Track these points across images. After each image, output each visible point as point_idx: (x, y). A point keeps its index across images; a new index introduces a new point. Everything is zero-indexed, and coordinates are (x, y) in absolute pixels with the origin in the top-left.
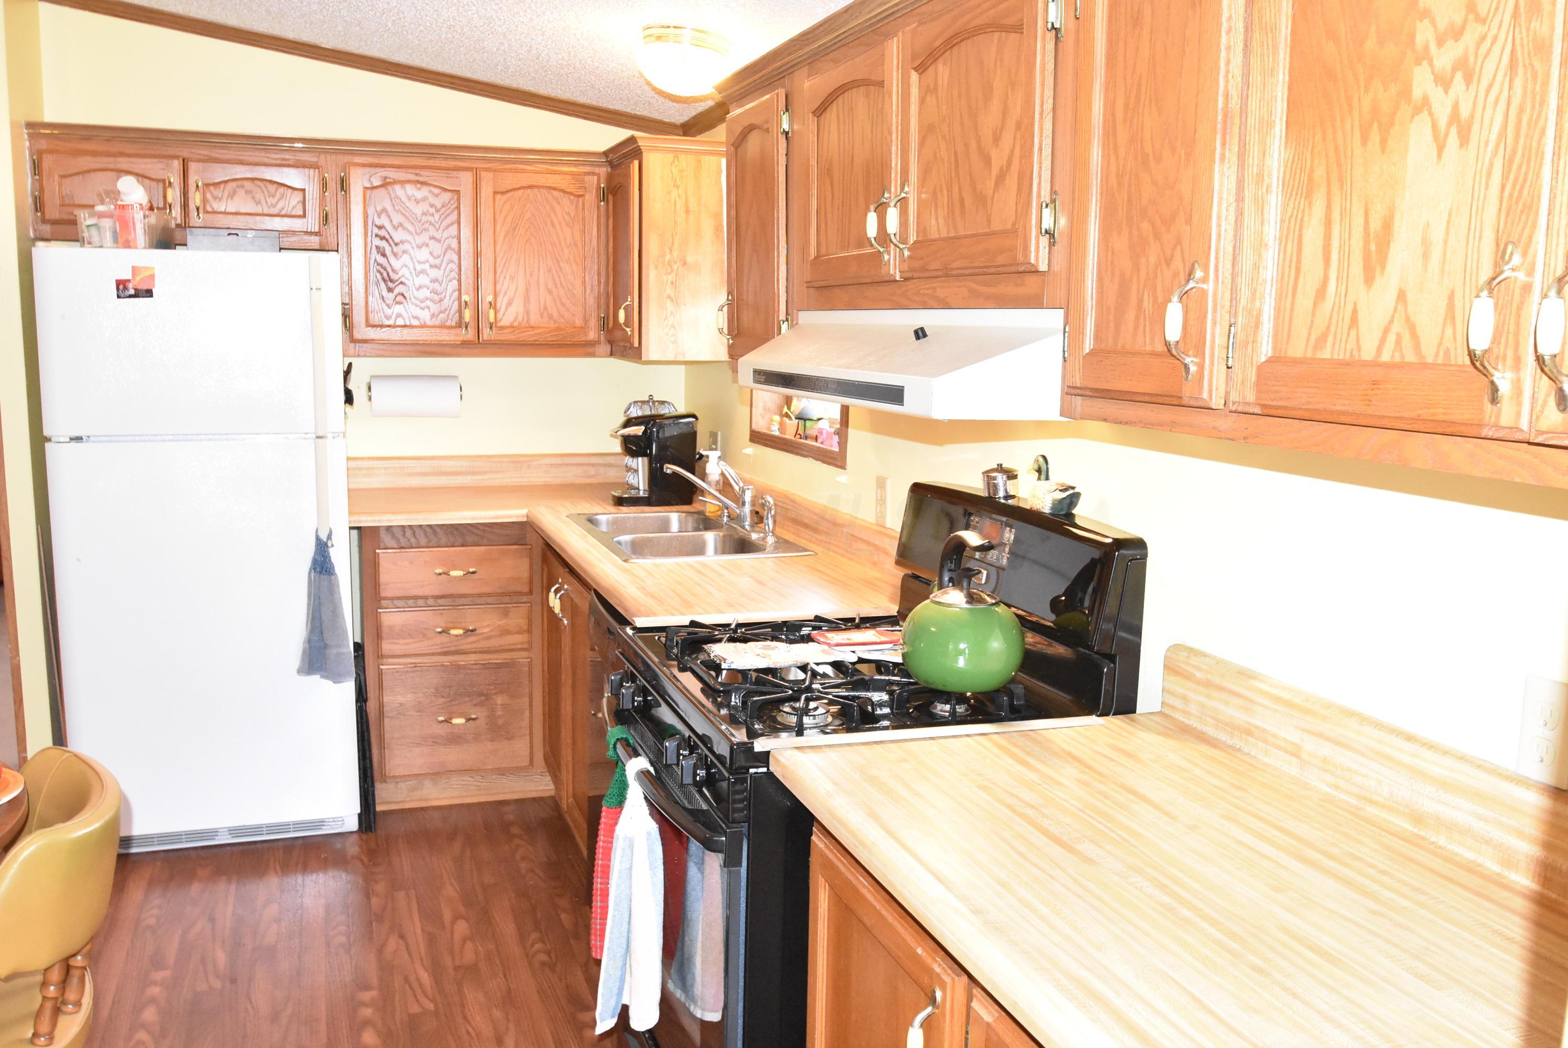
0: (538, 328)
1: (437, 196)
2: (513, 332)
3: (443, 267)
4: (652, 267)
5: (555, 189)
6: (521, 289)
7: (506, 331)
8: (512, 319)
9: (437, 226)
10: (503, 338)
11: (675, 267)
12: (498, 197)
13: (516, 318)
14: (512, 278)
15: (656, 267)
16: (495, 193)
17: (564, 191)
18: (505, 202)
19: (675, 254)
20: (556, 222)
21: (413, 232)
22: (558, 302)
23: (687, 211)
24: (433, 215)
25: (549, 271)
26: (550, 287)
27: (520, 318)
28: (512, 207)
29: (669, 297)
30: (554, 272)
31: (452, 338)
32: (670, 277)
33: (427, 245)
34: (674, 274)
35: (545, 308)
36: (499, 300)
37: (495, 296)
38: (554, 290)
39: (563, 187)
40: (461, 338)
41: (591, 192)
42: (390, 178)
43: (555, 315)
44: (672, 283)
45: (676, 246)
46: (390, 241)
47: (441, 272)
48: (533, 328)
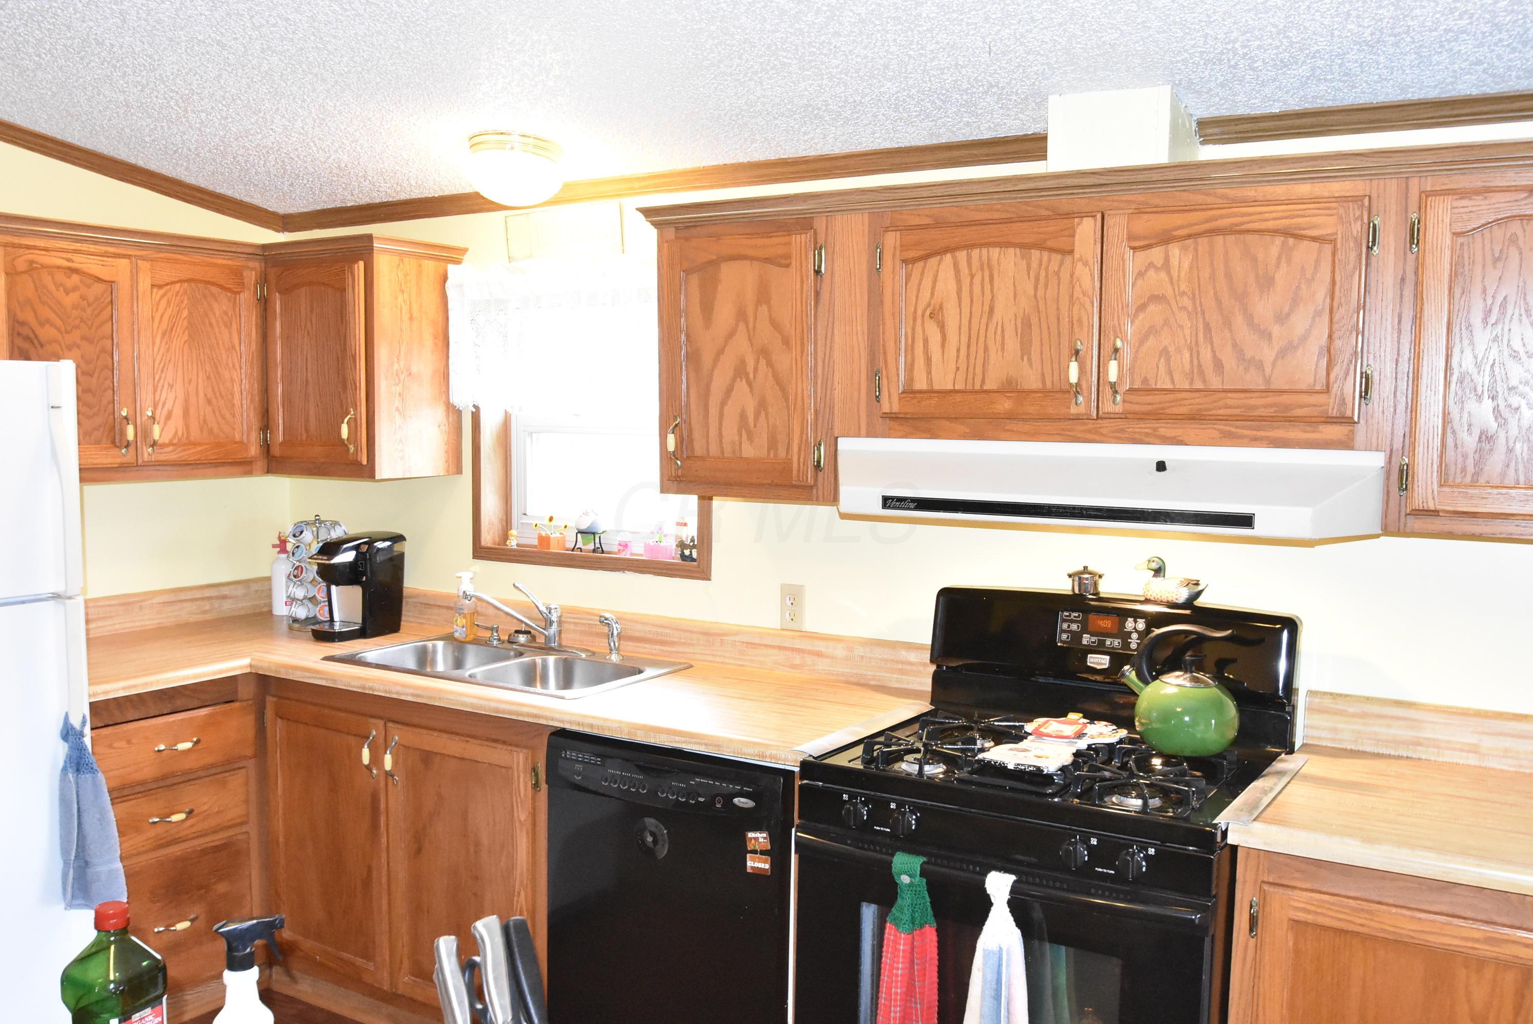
0: (200, 444)
1: (89, 287)
2: (174, 450)
3: (96, 374)
4: (382, 377)
5: (213, 284)
6: (181, 396)
7: (166, 450)
8: (171, 435)
9: (89, 323)
10: (163, 457)
11: (402, 377)
12: (155, 290)
13: (176, 433)
14: (171, 386)
15: (386, 379)
16: (153, 286)
17: (221, 287)
18: (162, 297)
19: (402, 363)
20: (213, 321)
21: (63, 329)
22: (217, 414)
23: (411, 318)
24: (84, 310)
25: (209, 378)
26: (209, 396)
27: (180, 433)
28: (169, 303)
29: (397, 409)
30: (214, 380)
31: (109, 460)
32: (398, 388)
33: (78, 347)
34: (401, 385)
35: (205, 421)
36: (158, 412)
37: (155, 407)
38: (214, 401)
39: (222, 282)
40: (119, 460)
41: (249, 289)
42: (37, 263)
43: (215, 430)
44: (400, 394)
45: (402, 354)
46: (36, 342)
47: (94, 380)
48: (195, 444)
